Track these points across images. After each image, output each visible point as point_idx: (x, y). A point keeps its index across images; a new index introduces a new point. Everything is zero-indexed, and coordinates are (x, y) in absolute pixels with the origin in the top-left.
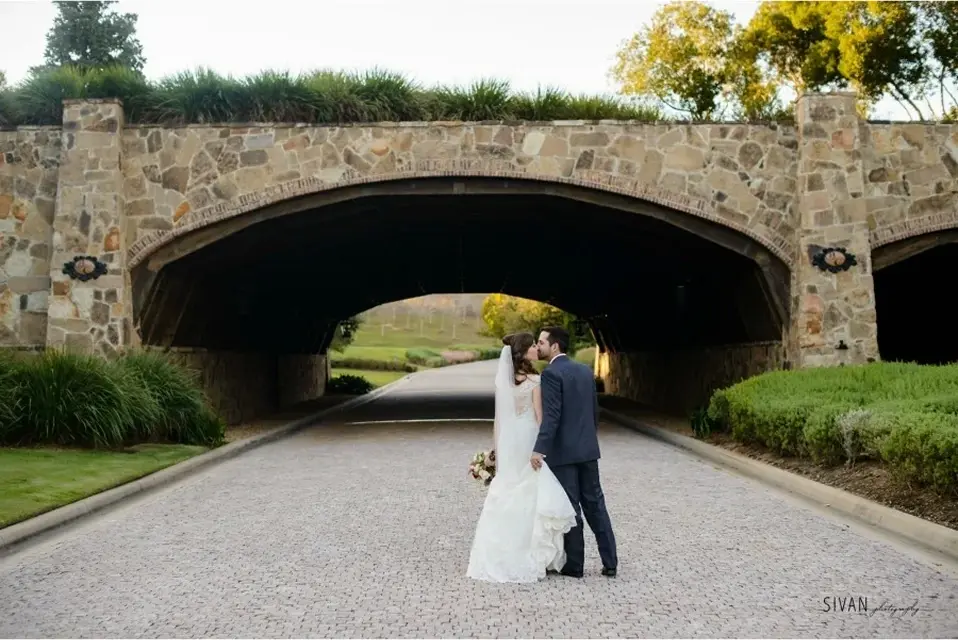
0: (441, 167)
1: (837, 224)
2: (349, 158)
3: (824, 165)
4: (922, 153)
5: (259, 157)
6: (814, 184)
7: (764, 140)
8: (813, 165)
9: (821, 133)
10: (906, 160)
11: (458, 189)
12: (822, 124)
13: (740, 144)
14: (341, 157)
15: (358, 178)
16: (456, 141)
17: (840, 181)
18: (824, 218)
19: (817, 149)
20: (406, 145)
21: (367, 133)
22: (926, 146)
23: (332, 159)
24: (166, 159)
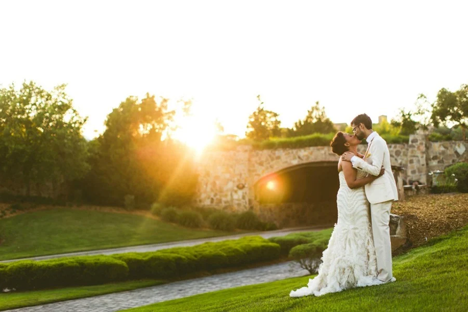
0: (320, 159)
1: (417, 174)
2: (299, 157)
3: (414, 156)
4: (448, 151)
5: (278, 158)
6: (411, 162)
7: (402, 149)
8: (411, 156)
9: (414, 147)
10: (443, 153)
11: (325, 165)
12: (414, 144)
13: (395, 150)
14: (297, 157)
15: (301, 162)
16: (323, 152)
17: (419, 161)
18: (413, 172)
19: (412, 152)
20: (311, 153)
21: (303, 151)
22: (449, 148)
23: (294, 158)
24: (260, 159)
